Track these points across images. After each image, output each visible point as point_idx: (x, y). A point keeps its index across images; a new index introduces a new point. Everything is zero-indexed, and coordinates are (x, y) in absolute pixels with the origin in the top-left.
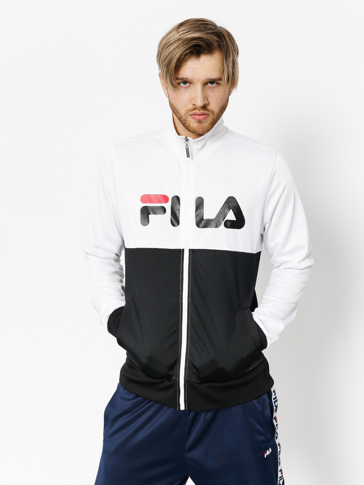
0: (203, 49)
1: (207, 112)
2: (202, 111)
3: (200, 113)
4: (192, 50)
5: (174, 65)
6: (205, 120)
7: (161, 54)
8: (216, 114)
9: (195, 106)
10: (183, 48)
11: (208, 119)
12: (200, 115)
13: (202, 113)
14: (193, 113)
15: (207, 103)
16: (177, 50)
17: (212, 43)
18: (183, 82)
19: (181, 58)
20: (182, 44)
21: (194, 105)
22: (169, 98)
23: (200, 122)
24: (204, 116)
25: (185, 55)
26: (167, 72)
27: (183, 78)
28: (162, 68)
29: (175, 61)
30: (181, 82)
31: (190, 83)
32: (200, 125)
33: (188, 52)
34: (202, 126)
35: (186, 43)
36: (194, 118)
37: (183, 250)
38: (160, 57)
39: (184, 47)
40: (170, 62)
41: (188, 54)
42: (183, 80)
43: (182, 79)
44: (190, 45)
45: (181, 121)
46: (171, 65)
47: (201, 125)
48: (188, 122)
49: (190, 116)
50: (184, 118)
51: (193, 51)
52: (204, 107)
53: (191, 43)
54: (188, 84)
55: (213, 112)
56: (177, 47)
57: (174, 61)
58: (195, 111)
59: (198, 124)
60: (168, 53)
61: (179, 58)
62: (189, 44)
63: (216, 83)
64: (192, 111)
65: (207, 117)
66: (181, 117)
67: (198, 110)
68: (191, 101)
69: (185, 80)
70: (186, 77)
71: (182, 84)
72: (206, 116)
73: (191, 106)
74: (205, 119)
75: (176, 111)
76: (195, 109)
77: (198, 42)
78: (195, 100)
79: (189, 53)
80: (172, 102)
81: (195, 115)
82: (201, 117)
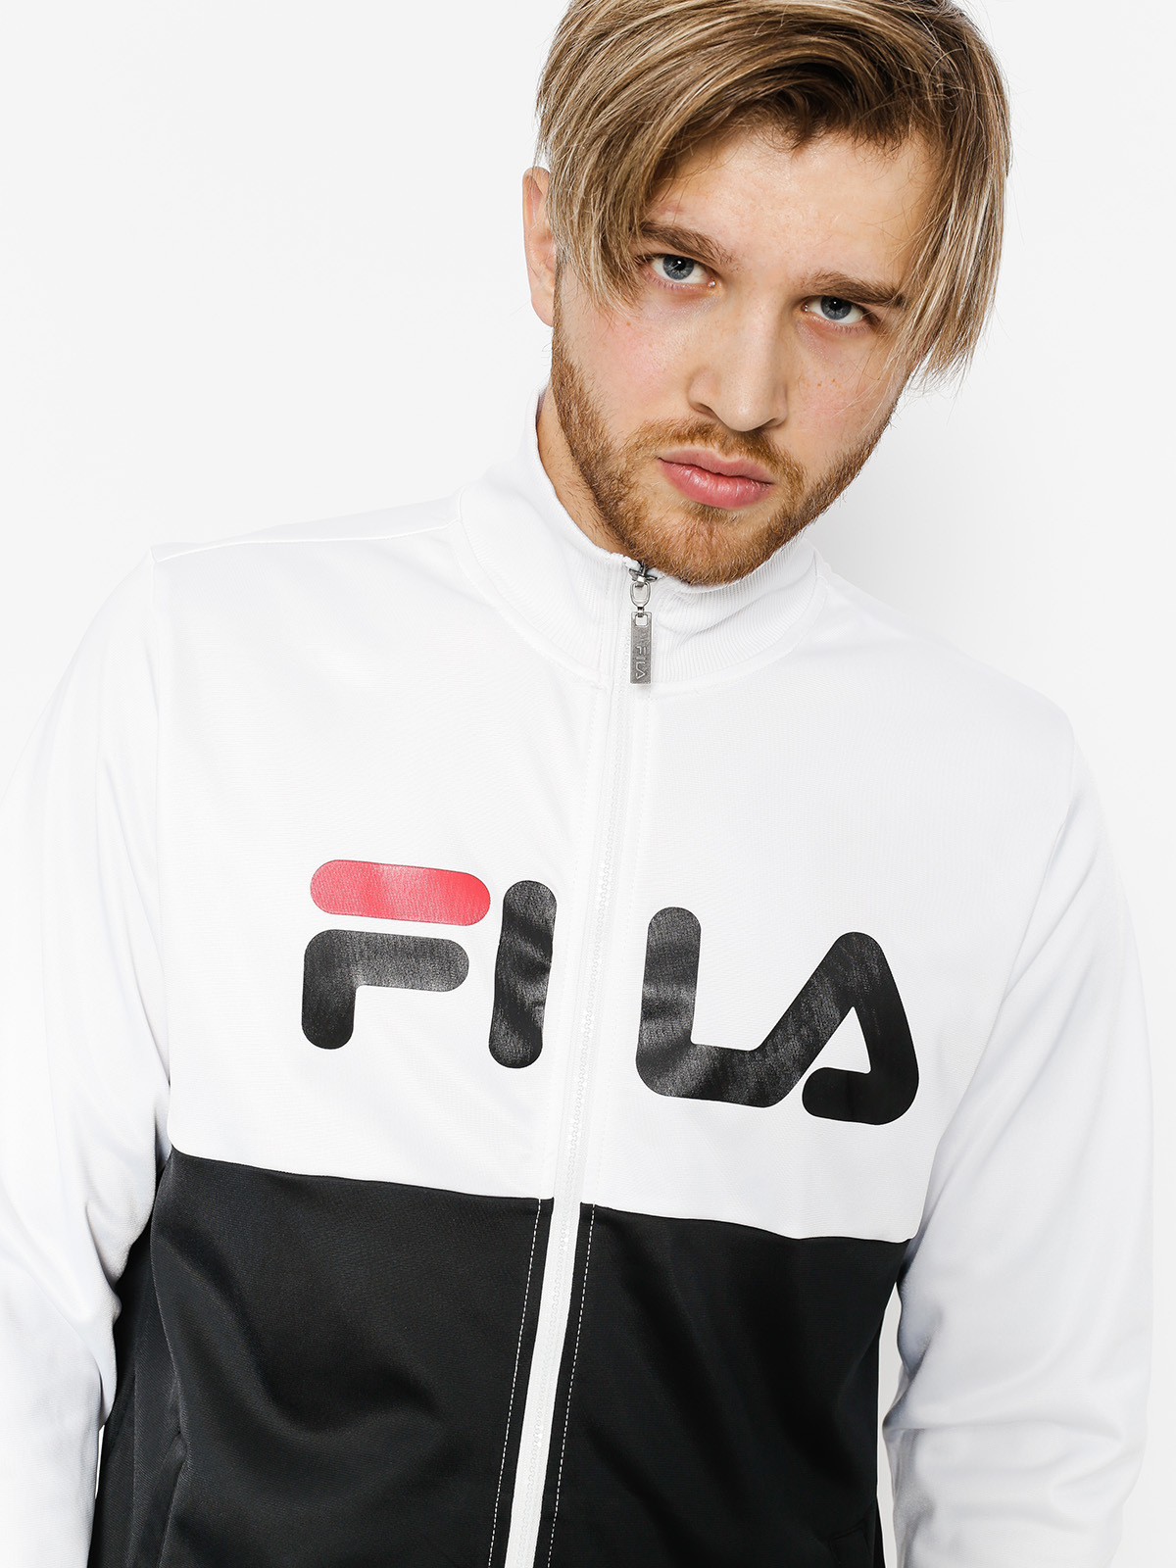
0: (855, 97)
1: (764, 468)
2: (737, 458)
3: (729, 466)
4: (789, 87)
5: (658, 146)
6: (743, 512)
7: (581, 62)
8: (807, 490)
9: (704, 419)
10: (735, 61)
11: (760, 505)
12: (719, 475)
13: (735, 465)
14: (686, 453)
15: (781, 417)
16: (695, 66)
17: (917, 77)
18: (668, 259)
19: (708, 118)
20: (731, 35)
21: (706, 410)
22: (557, 325)
23: (707, 511)
24: (739, 488)
25: (742, 108)
26: (601, 180)
27: (686, 234)
28: (566, 150)
29: (668, 125)
30: (660, 255)
31: (712, 273)
32: (704, 528)
33: (761, 90)
34: (714, 542)
35: (761, 40)
36: (680, 484)
37: (548, 1205)
38: (571, 81)
39: (745, 54)
40: (631, 127)
41: (757, 102)
42: (680, 246)
43: (674, 236)
44: (784, 54)
45: (599, 476)
46: (638, 144)
47: (711, 533)
48: (636, 496)
49: (659, 464)
50: (618, 464)
51: (793, 94)
52: (756, 438)
53: (790, 47)
54: (696, 277)
55: (796, 477)
56: (696, 47)
57: (665, 124)
58: (697, 447)
59: (691, 522)
60: (628, 70)
61: (698, 112)
62: (776, 49)
63: (864, 310)
64: (679, 437)
65: (757, 498)
66: (605, 455)
67: (716, 445)
68: (691, 380)
69: (694, 245)
70: (699, 231)
71: (658, 266)
72: (753, 488)
73: (676, 410)
74: (740, 501)
75: (582, 416)
76: (703, 432)
77: (839, 51)
78: (717, 382)
79: (764, 102)
80: (574, 357)
81: (691, 466)
82: (725, 488)
